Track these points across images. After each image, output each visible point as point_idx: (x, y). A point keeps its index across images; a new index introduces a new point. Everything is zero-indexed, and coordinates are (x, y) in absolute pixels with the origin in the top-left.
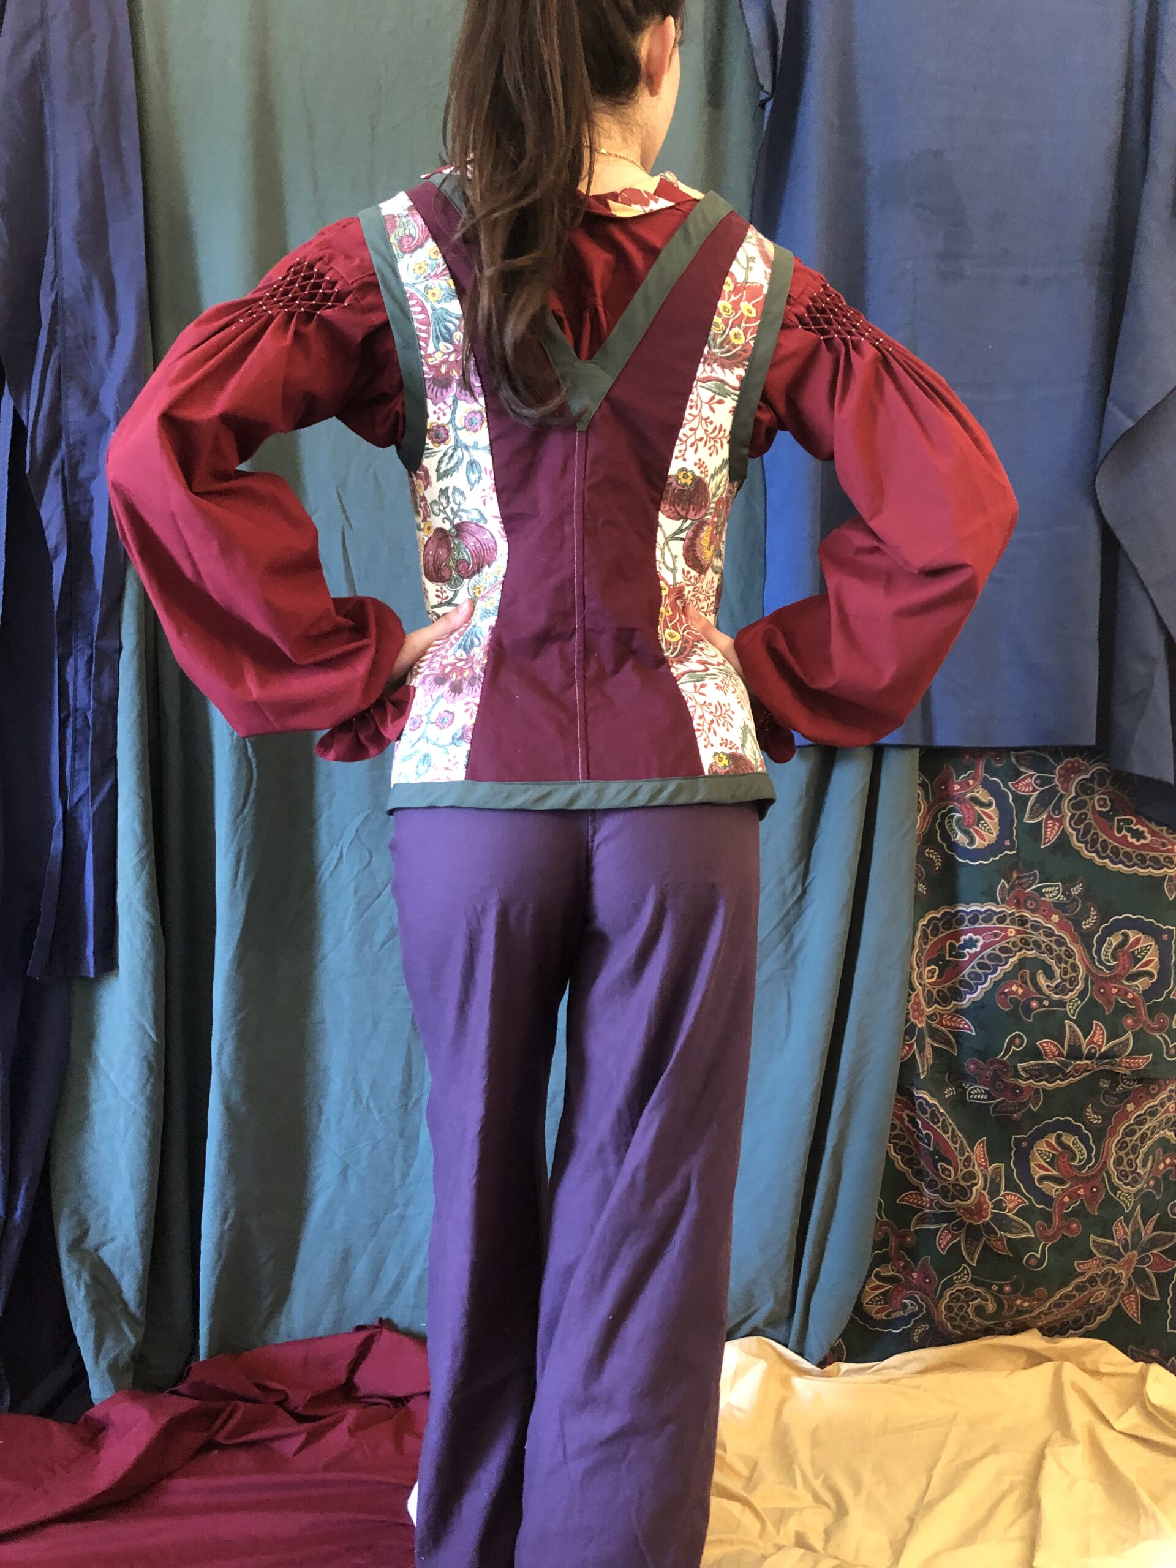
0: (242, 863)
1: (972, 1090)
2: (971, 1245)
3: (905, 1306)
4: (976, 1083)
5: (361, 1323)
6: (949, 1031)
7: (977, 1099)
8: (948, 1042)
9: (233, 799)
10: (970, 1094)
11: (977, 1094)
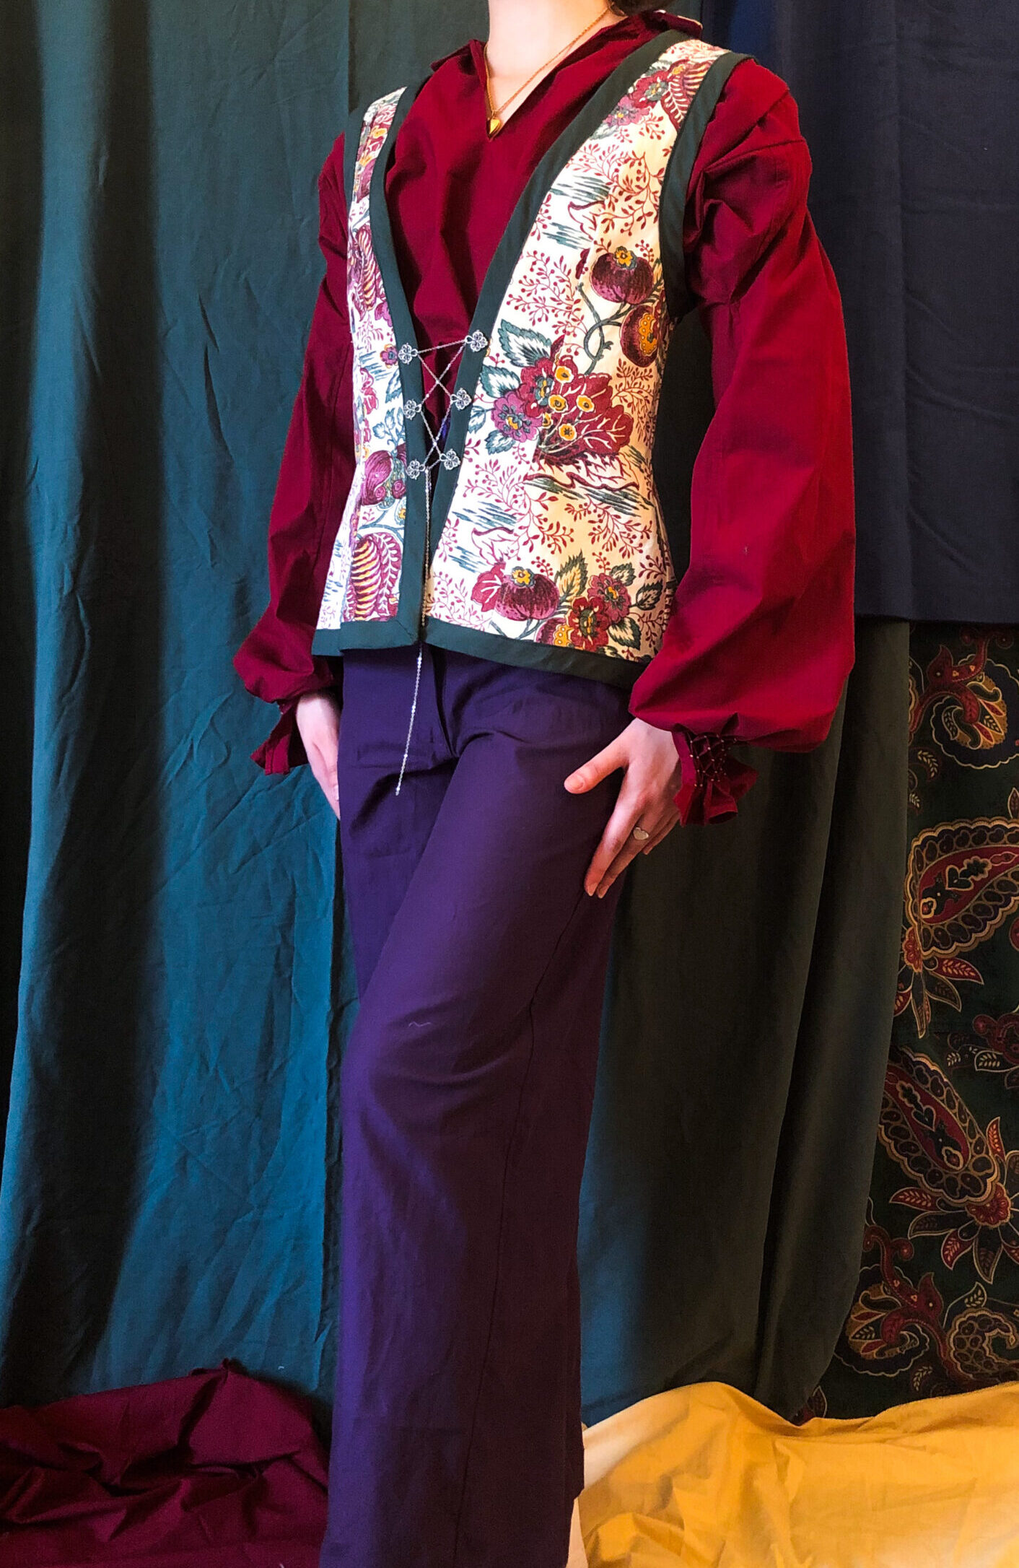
0: (67, 755)
1: (981, 1056)
2: (986, 1256)
3: (903, 1339)
4: (987, 1047)
5: (200, 1366)
6: (950, 980)
7: (987, 1067)
8: (949, 994)
9: (60, 674)
10: (978, 1061)
11: (988, 1060)
